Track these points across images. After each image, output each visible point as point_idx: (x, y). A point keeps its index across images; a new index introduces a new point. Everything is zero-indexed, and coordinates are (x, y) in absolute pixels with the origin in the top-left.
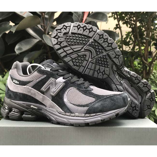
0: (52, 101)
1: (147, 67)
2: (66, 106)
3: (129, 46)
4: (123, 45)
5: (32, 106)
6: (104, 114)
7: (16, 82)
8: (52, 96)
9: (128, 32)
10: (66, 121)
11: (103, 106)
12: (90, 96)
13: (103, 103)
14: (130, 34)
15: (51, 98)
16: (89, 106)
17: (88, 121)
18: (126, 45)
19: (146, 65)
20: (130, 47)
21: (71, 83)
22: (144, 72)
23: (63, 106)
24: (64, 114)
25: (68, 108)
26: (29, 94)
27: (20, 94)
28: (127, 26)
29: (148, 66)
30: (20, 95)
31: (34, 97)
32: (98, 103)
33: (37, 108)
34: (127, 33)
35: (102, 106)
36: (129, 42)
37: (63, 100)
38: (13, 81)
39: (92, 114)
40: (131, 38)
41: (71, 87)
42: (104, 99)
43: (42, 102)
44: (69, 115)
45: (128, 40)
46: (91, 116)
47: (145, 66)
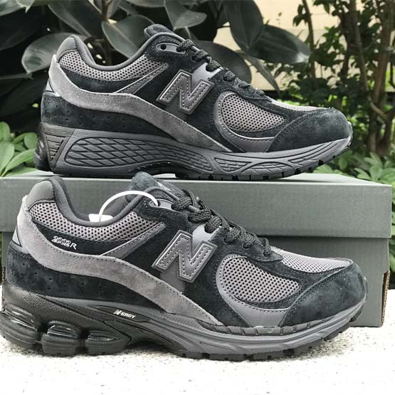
0: (185, 297)
1: (379, 125)
2: (228, 307)
3: (331, 67)
4: (316, 63)
5: (118, 313)
6: (327, 323)
7: (67, 243)
8: (186, 282)
9: (330, 27)
10: (232, 350)
11: (323, 302)
12: (285, 275)
13: (322, 294)
14: (337, 34)
15: (183, 289)
16: (289, 303)
17: (293, 344)
18: (322, 64)
19: (379, 119)
20: (333, 71)
21: (230, 243)
22: (373, 139)
23: (220, 308)
24: (224, 328)
25: (234, 313)
26: (114, 279)
27: (82, 279)
28: (327, 10)
29: (382, 122)
30: (81, 282)
31: (128, 286)
32: (310, 295)
33: (133, 317)
34: (327, 32)
35: (320, 302)
36: (334, 54)
37: (218, 292)
38: (55, 241)
39: (298, 324)
40: (337, 45)
41: (231, 255)
42: (322, 282)
43: (153, 300)
44: (240, 332)
45: (331, 50)
46: (297, 332)
47: (374, 123)
